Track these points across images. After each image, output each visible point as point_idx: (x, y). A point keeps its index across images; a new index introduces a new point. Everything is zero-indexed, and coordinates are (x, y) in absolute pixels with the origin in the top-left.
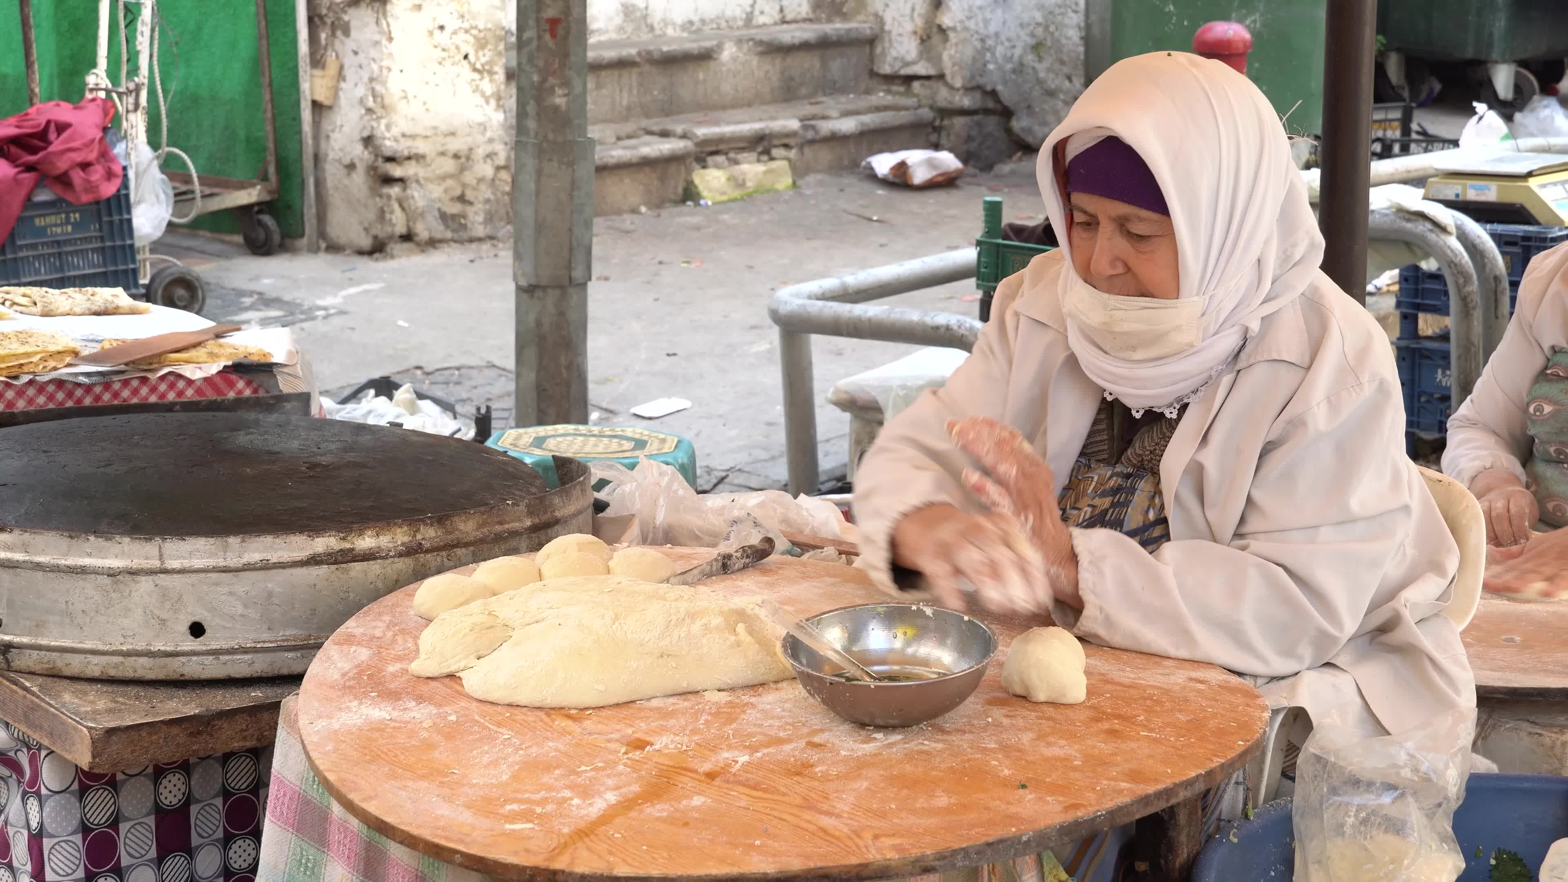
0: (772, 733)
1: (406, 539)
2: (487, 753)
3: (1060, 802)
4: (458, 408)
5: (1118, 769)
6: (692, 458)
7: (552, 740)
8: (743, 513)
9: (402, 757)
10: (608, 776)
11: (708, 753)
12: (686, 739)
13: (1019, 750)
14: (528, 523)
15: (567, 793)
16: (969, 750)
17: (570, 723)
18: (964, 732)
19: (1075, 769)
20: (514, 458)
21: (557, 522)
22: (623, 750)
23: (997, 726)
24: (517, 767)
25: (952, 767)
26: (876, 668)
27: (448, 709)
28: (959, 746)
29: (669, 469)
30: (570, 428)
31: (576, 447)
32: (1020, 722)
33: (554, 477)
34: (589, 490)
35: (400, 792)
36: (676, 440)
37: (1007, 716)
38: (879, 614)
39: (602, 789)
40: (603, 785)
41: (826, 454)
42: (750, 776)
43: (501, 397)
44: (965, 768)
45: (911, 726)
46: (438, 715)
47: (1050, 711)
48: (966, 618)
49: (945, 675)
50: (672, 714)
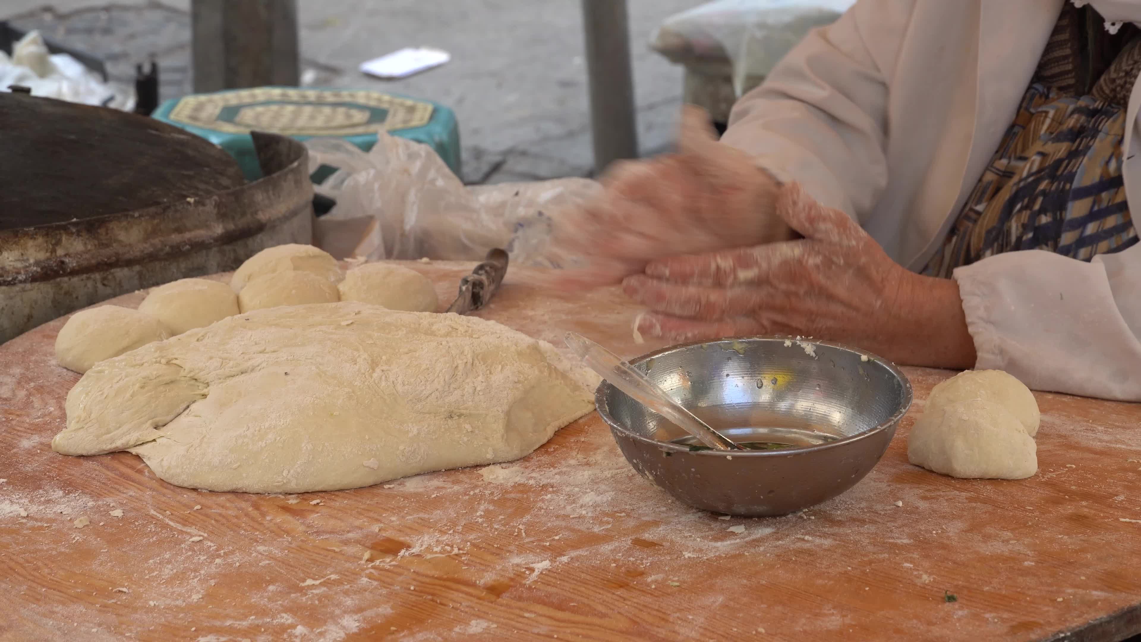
0: (583, 528)
1: (42, 256)
2: (169, 562)
3: (1004, 621)
4: (110, 68)
5: (1088, 571)
6: (455, 134)
7: (264, 542)
8: (531, 212)
9: (46, 571)
10: (346, 593)
11: (489, 557)
12: (458, 538)
13: (944, 547)
14: (219, 230)
15: (287, 619)
16: (870, 548)
17: (288, 517)
18: (863, 522)
19: (1026, 572)
20: (194, 137)
21: (261, 228)
22: (367, 555)
23: (911, 513)
24: (212, 582)
25: (846, 573)
26: (734, 432)
27: (110, 500)
28: (856, 543)
29: (423, 149)
30: (276, 92)
31: (284, 121)
32: (944, 506)
33: (253, 163)
34: (307, 182)
35: (44, 621)
36: (430, 108)
37: (924, 498)
38: (736, 353)
39: (338, 612)
40: (337, 605)
41: (650, 127)
42: (550, 589)
43: (170, 50)
44: (864, 572)
45: (785, 515)
46: (97, 509)
47: (988, 490)
48: (864, 358)
49: (834, 440)
50: (437, 503)
